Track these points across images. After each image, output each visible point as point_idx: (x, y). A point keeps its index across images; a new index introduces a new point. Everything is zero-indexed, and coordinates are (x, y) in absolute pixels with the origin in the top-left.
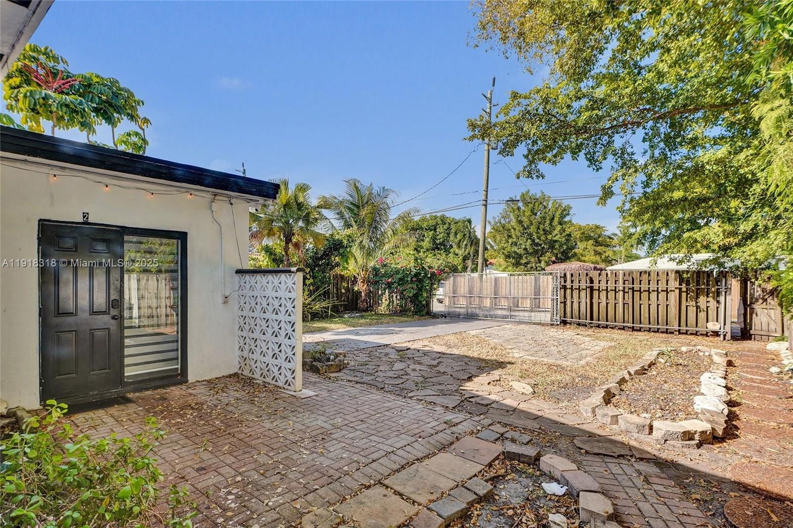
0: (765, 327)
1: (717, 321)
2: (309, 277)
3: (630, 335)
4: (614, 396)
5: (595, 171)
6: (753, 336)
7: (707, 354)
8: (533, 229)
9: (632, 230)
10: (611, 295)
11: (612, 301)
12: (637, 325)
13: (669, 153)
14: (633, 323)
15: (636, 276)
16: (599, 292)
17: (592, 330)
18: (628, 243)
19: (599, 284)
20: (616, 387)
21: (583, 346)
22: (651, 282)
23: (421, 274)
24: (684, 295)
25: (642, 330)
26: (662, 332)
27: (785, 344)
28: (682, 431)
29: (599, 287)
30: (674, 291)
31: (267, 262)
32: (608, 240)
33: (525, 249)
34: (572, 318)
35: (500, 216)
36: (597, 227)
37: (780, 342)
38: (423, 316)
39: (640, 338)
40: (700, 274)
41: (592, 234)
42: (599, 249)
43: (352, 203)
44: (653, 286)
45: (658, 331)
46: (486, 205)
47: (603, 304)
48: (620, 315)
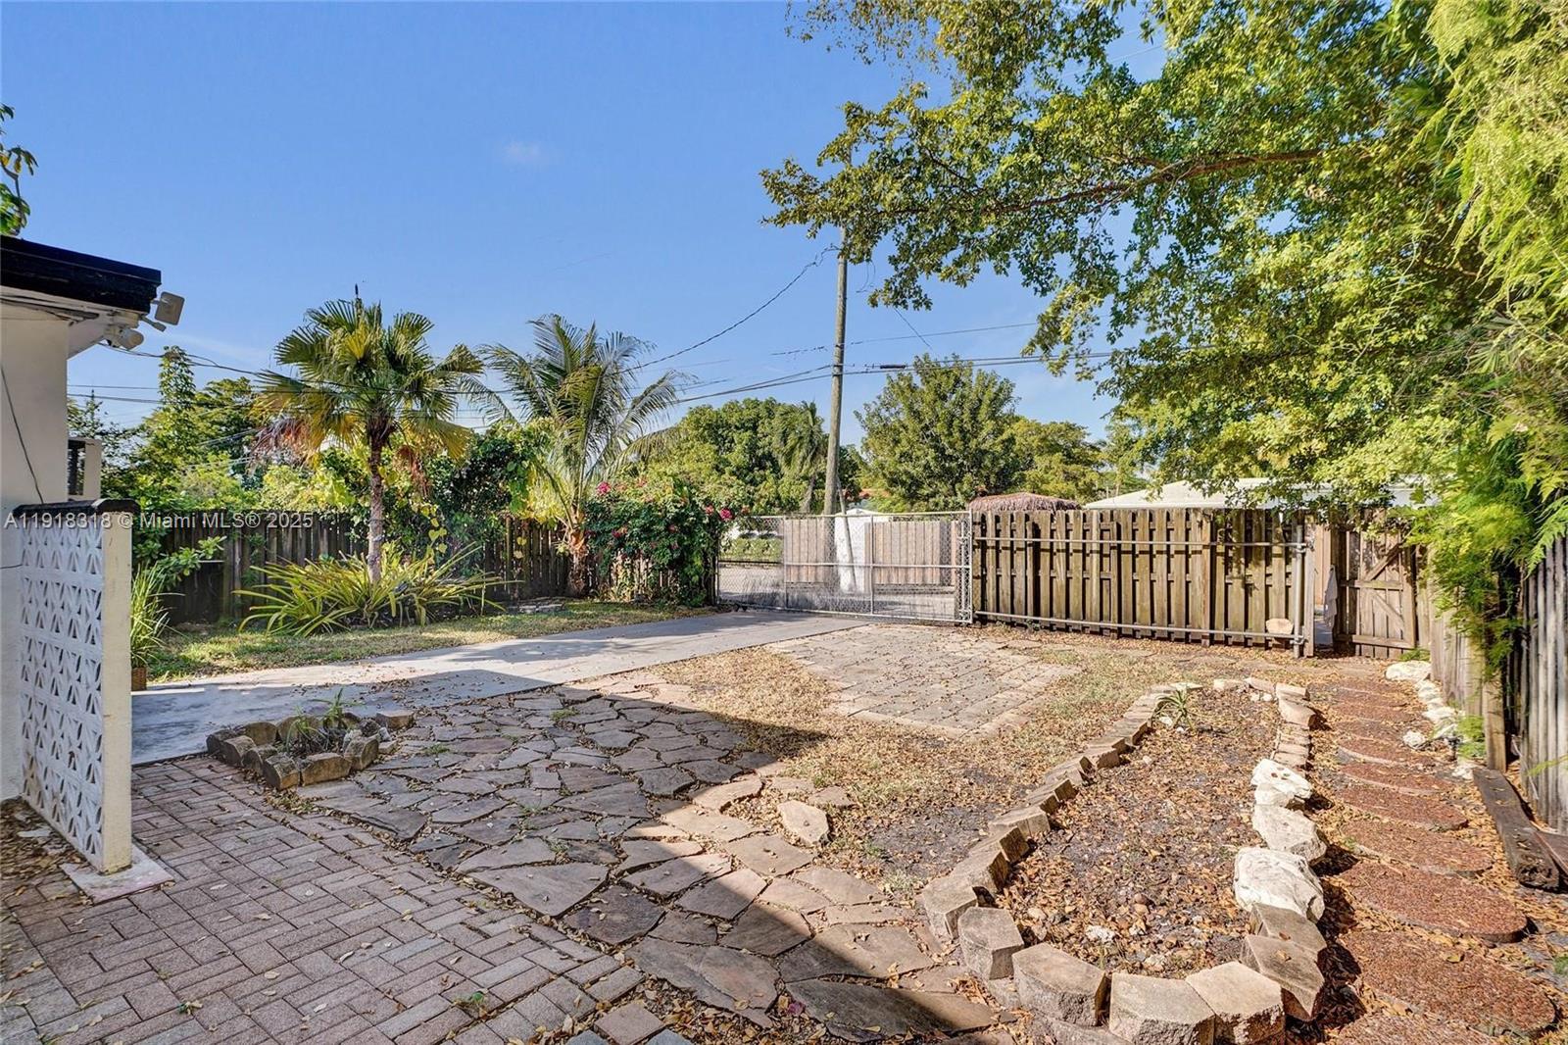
0: (1380, 629)
1: (1287, 617)
2: (436, 525)
3: (1113, 647)
4: (1029, 853)
5: (1039, 294)
6: (1358, 647)
7: (1267, 697)
8: (939, 429)
9: (1134, 435)
10: (1076, 560)
11: (1076, 574)
12: (1126, 626)
13: (1186, 258)
14: (1120, 622)
15: (1125, 521)
16: (1052, 554)
17: (1038, 637)
18: (1126, 458)
19: (1052, 537)
20: (1038, 820)
21: (1004, 679)
22: (1155, 533)
23: (688, 516)
24: (1220, 560)
25: (1138, 635)
26: (1178, 640)
27: (1423, 668)
28: (1194, 1022)
29: (1052, 544)
30: (1200, 552)
31: (331, 490)
32: (1090, 452)
33: (927, 467)
34: (998, 611)
35: (878, 403)
36: (1071, 427)
37: (1412, 662)
38: (696, 606)
39: (1132, 654)
40: (1251, 516)
41: (1061, 442)
42: (1073, 468)
43: (550, 366)
44: (1159, 543)
45: (1168, 639)
46: (839, 377)
47: (1060, 581)
48: (1094, 604)
